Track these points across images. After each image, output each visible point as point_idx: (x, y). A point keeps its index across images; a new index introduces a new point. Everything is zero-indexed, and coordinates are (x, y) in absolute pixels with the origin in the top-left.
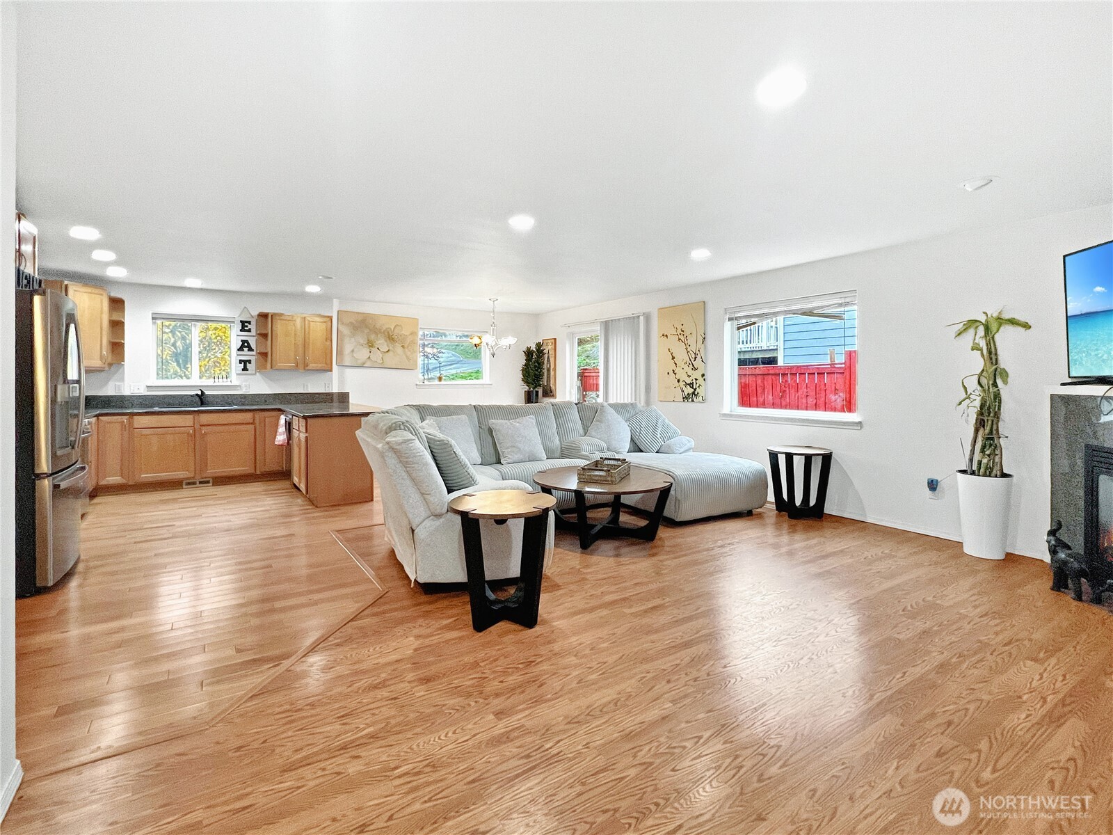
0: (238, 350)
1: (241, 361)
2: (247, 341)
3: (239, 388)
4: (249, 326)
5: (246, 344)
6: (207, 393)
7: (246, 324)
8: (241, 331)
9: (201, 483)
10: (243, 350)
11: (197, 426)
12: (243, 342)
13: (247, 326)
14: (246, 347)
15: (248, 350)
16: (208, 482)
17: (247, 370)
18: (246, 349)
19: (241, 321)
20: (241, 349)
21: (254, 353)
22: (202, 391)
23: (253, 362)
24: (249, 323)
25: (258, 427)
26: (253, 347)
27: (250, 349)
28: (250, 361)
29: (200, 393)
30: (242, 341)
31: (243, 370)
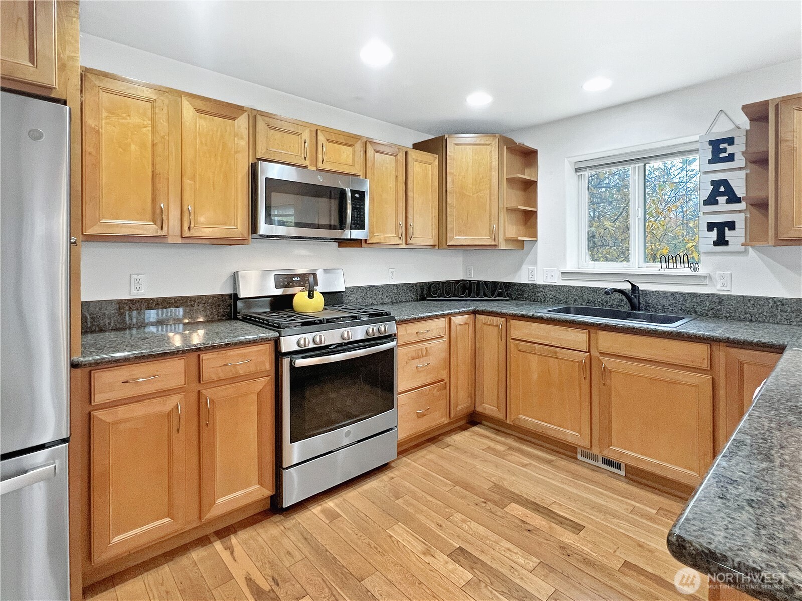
0: (706, 203)
1: (710, 226)
2: (725, 183)
3: (707, 282)
4: (730, 150)
5: (722, 189)
6: (642, 287)
7: (722, 146)
8: (711, 162)
9: (606, 461)
10: (716, 203)
11: (594, 353)
12: (716, 184)
13: (725, 150)
14: (722, 194)
15: (728, 202)
16: (618, 466)
17: (726, 243)
18: (722, 200)
19: (711, 143)
20: (711, 200)
21: (742, 205)
22: (633, 285)
23: (740, 226)
24: (730, 141)
25: (722, 382)
26: (740, 192)
27: (733, 198)
28: (731, 225)
29: (627, 287)
30: (713, 183)
31: (716, 243)
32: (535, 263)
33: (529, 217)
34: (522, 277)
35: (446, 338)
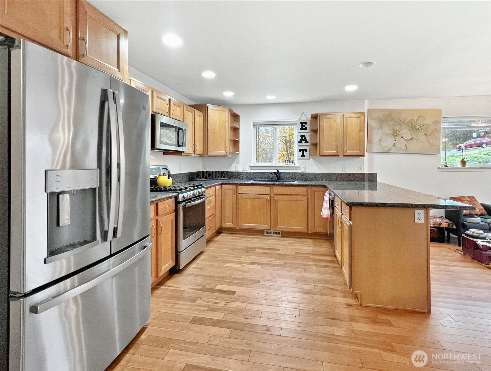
0: (299, 142)
1: (300, 150)
2: (304, 136)
3: (299, 169)
4: (306, 126)
5: (303, 138)
6: (280, 171)
7: (304, 124)
8: (301, 129)
9: (274, 233)
10: (302, 143)
11: (272, 195)
12: (302, 136)
13: (304, 126)
14: (304, 140)
15: (305, 143)
16: (279, 233)
17: (304, 156)
18: (303, 142)
19: (301, 123)
20: (300, 142)
21: (308, 144)
22: (278, 171)
23: (308, 150)
24: (306, 123)
25: (310, 198)
26: (308, 140)
27: (306, 142)
28: (306, 150)
29: (276, 171)
30: (301, 136)
31: (302, 156)
32: (238, 163)
33: (236, 143)
34: (232, 169)
35: (214, 196)
